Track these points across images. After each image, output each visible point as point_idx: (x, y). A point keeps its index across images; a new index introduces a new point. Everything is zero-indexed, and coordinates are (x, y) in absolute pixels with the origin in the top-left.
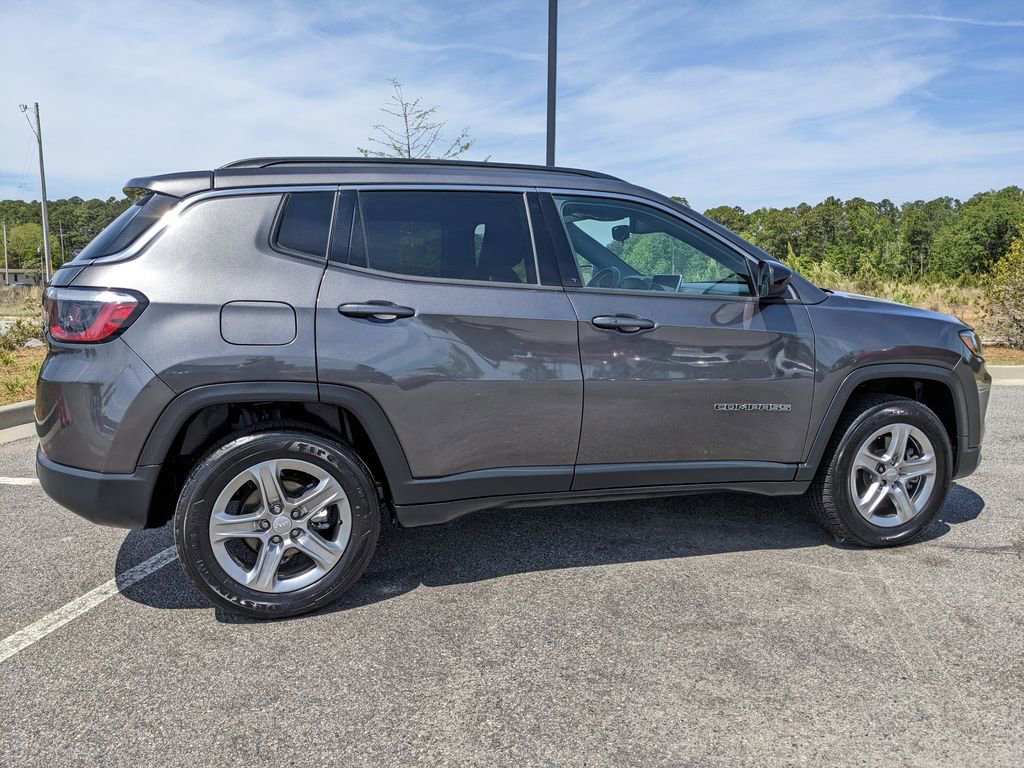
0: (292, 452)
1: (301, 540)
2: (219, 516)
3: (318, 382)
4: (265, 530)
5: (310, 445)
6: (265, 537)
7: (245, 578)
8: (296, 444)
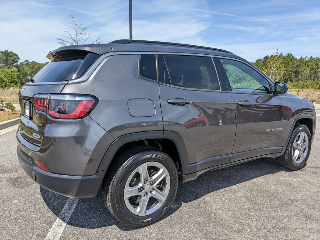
0: (153, 159)
1: (154, 193)
2: (127, 189)
3: (163, 130)
4: (141, 191)
5: (159, 155)
6: (142, 194)
7: (135, 211)
8: (154, 155)
